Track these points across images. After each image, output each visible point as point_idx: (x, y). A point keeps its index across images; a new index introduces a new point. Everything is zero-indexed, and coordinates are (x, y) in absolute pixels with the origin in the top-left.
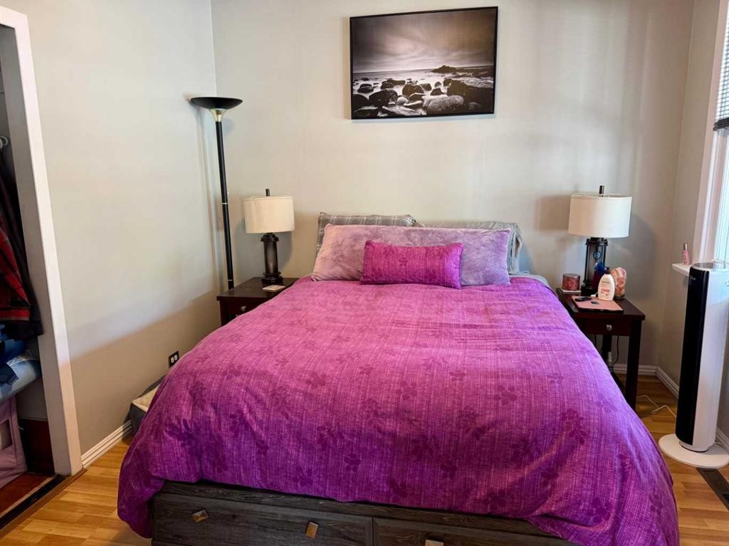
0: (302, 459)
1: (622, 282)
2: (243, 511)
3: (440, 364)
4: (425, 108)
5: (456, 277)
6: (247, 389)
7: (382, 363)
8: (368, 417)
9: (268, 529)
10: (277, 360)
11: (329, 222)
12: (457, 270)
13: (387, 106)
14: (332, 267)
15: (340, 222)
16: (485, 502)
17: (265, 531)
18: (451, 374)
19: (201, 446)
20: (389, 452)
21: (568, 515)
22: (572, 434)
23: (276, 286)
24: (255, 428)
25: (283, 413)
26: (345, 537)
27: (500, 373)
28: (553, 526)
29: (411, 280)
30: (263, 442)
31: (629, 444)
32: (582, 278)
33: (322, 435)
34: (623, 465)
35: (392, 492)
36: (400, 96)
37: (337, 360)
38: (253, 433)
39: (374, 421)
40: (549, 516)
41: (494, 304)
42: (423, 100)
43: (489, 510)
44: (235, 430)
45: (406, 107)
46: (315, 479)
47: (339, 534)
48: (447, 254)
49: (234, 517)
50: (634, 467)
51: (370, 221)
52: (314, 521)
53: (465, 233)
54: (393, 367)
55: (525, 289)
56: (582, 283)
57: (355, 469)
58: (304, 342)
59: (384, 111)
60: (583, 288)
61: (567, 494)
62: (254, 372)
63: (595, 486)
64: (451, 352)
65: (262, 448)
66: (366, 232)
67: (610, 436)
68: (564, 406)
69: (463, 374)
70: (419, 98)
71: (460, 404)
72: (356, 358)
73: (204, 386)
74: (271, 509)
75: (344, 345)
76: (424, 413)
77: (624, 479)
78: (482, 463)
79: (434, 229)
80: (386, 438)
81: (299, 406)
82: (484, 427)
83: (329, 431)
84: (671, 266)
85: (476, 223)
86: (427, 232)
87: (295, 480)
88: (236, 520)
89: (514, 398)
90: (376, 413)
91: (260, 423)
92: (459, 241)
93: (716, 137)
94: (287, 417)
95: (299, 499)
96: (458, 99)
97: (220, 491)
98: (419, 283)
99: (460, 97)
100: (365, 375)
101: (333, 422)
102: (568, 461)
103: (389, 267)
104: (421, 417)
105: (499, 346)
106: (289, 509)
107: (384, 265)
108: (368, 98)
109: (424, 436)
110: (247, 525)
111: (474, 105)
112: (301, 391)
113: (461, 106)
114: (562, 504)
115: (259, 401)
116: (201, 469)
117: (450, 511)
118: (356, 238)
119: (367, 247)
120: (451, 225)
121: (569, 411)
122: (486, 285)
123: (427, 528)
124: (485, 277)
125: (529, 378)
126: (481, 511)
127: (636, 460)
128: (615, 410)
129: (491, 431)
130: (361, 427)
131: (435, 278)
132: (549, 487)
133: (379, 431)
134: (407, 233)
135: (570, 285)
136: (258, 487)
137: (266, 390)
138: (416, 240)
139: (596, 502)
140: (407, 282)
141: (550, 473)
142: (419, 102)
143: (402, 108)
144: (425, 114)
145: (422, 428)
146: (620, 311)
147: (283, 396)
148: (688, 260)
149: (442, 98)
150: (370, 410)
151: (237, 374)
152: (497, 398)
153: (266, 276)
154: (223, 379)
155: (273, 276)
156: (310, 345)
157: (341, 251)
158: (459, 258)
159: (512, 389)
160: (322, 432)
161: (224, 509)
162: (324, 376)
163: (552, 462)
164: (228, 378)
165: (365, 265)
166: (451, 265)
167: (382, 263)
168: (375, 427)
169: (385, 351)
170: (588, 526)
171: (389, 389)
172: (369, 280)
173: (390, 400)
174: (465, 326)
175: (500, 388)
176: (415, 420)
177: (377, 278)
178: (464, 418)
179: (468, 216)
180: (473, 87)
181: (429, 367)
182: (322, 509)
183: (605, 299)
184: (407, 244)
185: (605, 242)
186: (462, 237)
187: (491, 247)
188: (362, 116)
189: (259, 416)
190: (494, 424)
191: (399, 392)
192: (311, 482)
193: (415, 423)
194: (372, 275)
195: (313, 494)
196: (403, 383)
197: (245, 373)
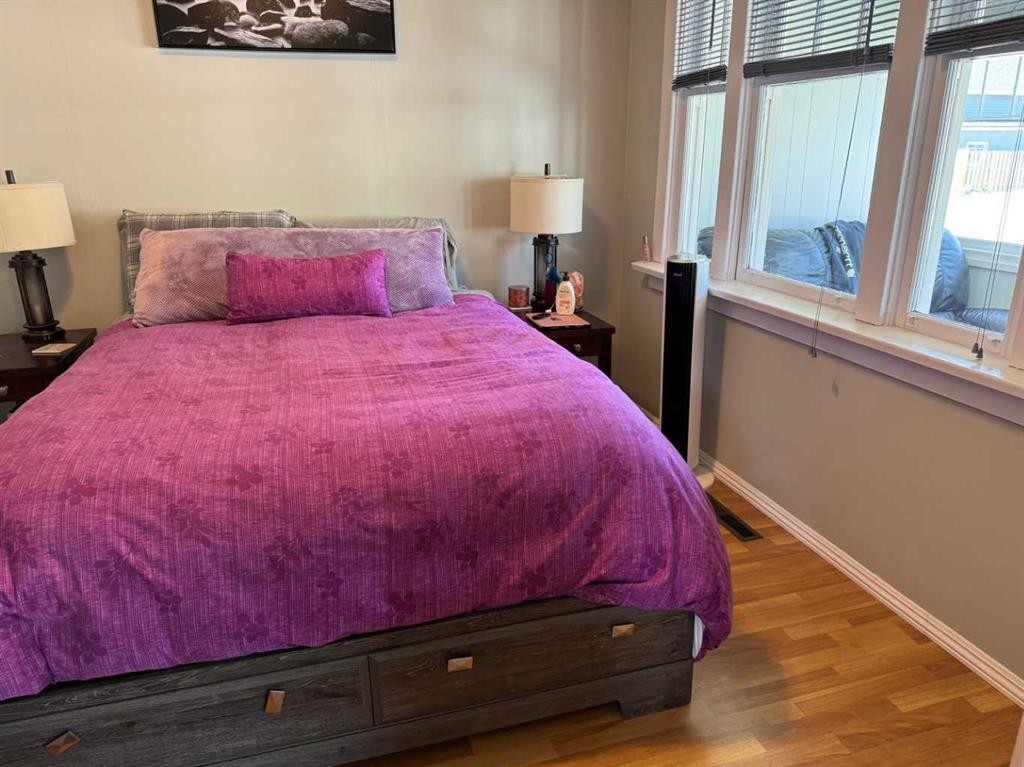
0: (244, 600)
1: (580, 291)
2: (146, 711)
3: (430, 420)
4: (288, 37)
5: (383, 301)
6: (118, 514)
7: (345, 433)
8: (346, 513)
9: (196, 725)
10: (159, 459)
11: (145, 227)
12: (384, 290)
13: (223, 28)
14: (171, 301)
15: (165, 224)
16: (521, 586)
17: (191, 729)
18: (452, 429)
19: (40, 630)
20: (383, 555)
21: (620, 576)
22: (612, 476)
23: (58, 345)
24: (149, 573)
25: (197, 539)
26: (327, 696)
27: (514, 417)
28: (603, 593)
29: (315, 310)
30: (170, 592)
31: (673, 474)
32: (532, 291)
33: (273, 559)
34: (671, 499)
35: (394, 611)
36: (243, 13)
37: (267, 440)
38: (148, 583)
39: (355, 517)
40: (600, 583)
41: (452, 332)
42: (283, 23)
43: (526, 596)
44: (109, 585)
45: (256, 32)
46: (272, 626)
47: (319, 694)
48: (366, 266)
49: (131, 725)
50: (682, 499)
51: (220, 222)
52: (277, 687)
53: (382, 234)
54: (365, 435)
55: (479, 308)
56: (531, 297)
57: (335, 594)
58: (193, 423)
59: (218, 37)
60: (533, 304)
61: (616, 550)
62: (124, 485)
63: (646, 533)
64: (436, 400)
65: (167, 602)
66: (219, 239)
67: (651, 468)
68: (598, 443)
69: (467, 427)
70: (277, 19)
71: (474, 466)
72: (299, 434)
73: (27, 526)
74: (199, 693)
75: (266, 417)
76: (427, 490)
77: (674, 517)
78: (511, 537)
79: (333, 230)
80: (377, 536)
81: (225, 523)
82: (509, 490)
83: (285, 548)
84: (630, 265)
85: (391, 220)
86: (324, 236)
87: (238, 635)
88: (136, 728)
89: (539, 445)
90: (356, 505)
91: (158, 564)
92: (376, 247)
93: (675, 97)
94: (206, 543)
95: (245, 663)
96: (340, 26)
97: (95, 693)
98: (330, 314)
99: (342, 24)
100: (324, 455)
101: (290, 533)
102: (612, 509)
103: (276, 292)
104: (424, 496)
105: (492, 383)
106: (231, 684)
107: (268, 289)
108: (186, 12)
109: (432, 522)
110: (156, 730)
111: (365, 38)
112: (221, 500)
113: (344, 37)
114: (612, 564)
115: (147, 528)
116: (48, 667)
117: (475, 612)
118: (206, 250)
119: (231, 262)
120: (354, 224)
121: (605, 448)
122: (424, 308)
123: (448, 644)
124: (421, 297)
125: (549, 416)
126: (516, 601)
127: (683, 491)
128: (651, 438)
129: (518, 493)
130: (337, 532)
131: (353, 303)
132: (594, 546)
133: (367, 529)
134: (292, 237)
135: (519, 300)
136: (167, 666)
137: (156, 509)
138: (309, 248)
139: (648, 550)
140: (310, 314)
141: (593, 532)
142: (277, 26)
143: (249, 33)
144: (290, 47)
145: (428, 510)
146: (586, 326)
147: (191, 512)
148: (648, 256)
149: (315, 23)
150: (346, 503)
151: (91, 492)
152: (518, 449)
153: (31, 330)
154: (63, 506)
155: (44, 328)
156: (206, 426)
157: (182, 273)
158: (383, 271)
159: (533, 434)
160: (273, 553)
161: (107, 718)
162: (256, 468)
163: (595, 515)
164: (73, 503)
165: (229, 294)
166: (374, 281)
167: (262, 288)
168: (359, 526)
169: (339, 415)
170: (643, 581)
171: (370, 467)
172: (244, 315)
173: (374, 483)
174: (433, 365)
175: (519, 435)
176: (416, 502)
177: (257, 312)
178: (483, 484)
179: (374, 211)
180: (361, 9)
181: (418, 426)
182: (287, 667)
183: (565, 311)
184: (295, 256)
185: (556, 239)
186: (380, 241)
187: (422, 253)
188: (178, 43)
189: (154, 553)
190: (521, 483)
191: (385, 469)
192: (265, 633)
193: (418, 506)
194: (249, 308)
195: (270, 649)
196: (388, 455)
197: (106, 489)
